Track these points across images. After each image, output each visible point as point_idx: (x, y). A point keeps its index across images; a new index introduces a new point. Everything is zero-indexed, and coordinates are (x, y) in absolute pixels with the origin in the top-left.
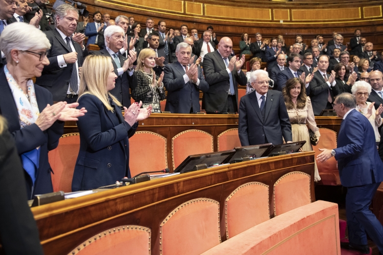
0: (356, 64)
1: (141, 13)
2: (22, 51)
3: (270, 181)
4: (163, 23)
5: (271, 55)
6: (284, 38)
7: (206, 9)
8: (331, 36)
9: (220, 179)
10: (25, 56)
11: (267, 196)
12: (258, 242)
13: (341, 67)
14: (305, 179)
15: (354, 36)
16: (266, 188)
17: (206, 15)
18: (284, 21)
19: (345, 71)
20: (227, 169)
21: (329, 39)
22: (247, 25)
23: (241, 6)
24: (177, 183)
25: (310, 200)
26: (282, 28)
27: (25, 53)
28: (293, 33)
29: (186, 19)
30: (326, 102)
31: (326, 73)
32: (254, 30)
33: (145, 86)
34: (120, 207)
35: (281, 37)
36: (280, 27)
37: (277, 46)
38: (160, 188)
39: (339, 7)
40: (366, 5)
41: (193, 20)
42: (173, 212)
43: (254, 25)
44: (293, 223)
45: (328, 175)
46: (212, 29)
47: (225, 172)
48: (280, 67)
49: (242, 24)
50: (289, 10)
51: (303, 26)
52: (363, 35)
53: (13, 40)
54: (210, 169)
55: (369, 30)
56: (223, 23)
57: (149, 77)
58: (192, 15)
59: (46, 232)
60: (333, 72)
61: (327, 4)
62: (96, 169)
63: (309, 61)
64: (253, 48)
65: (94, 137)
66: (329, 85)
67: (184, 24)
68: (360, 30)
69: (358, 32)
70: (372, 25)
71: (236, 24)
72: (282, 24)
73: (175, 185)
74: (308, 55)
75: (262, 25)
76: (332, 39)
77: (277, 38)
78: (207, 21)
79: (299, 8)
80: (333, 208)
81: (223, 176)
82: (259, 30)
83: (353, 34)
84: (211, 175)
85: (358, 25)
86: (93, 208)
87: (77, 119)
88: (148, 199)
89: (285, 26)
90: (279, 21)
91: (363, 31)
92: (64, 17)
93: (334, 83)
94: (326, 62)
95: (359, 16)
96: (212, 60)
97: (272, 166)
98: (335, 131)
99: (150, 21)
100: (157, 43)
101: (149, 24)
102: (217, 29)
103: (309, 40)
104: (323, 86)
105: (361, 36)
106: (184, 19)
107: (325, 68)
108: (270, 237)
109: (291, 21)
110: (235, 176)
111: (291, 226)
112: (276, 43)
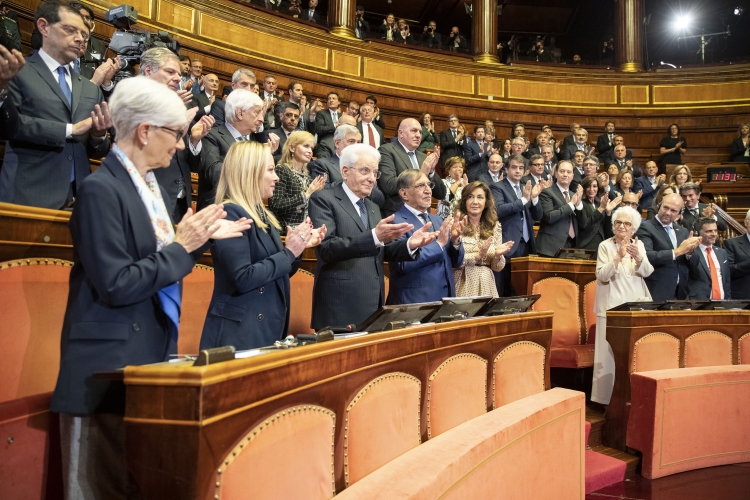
0: (611, 176)
1: (255, 64)
2: (156, 127)
3: (488, 354)
4: (298, 86)
5: (473, 153)
6: (495, 126)
7: (366, 66)
8: (568, 129)
9: (424, 345)
10: (158, 136)
11: (485, 377)
12: (480, 441)
13: (591, 182)
14: (538, 353)
15: (604, 132)
16: (483, 364)
17: (365, 76)
18: (494, 98)
19: (596, 189)
20: (433, 331)
21: (566, 134)
22: (434, 99)
23: (425, 66)
24: (371, 346)
25: (543, 387)
26: (491, 109)
27: (159, 131)
28: (509, 118)
29: (332, 81)
30: (566, 237)
31: (567, 190)
32: (445, 110)
33: (294, 193)
34: (303, 376)
35: (489, 123)
36: (487, 108)
37: (484, 139)
38: (350, 351)
39: (584, 82)
40: (625, 83)
41: (343, 83)
42: (363, 390)
43: (444, 100)
44: (524, 417)
45: (565, 352)
46: (375, 101)
47: (430, 335)
48: (493, 175)
49: (425, 98)
50: (503, 80)
51: (525, 109)
52: (618, 131)
53: (146, 108)
54: (408, 328)
55: (627, 124)
56: (394, 93)
57: (301, 178)
58: (342, 75)
59: (221, 403)
60: (580, 189)
61: (565, 75)
62: (239, 322)
63: (537, 168)
64: (444, 139)
65: (243, 271)
66: (573, 208)
67: (333, 90)
68: (614, 123)
69: (611, 126)
70: (634, 116)
71: (415, 96)
72: (490, 102)
73: (368, 349)
74: (535, 158)
75: (459, 102)
76: (570, 134)
77: (484, 126)
78: (366, 87)
79: (520, 78)
80: (578, 399)
81: (427, 341)
82: (453, 109)
83: (603, 128)
84: (413, 338)
85: (613, 114)
86: (272, 374)
87: (241, 234)
88: (334, 367)
89: (495, 106)
90: (487, 98)
91: (619, 125)
92: (159, 68)
93: (580, 207)
94: (569, 172)
95: (613, 100)
96: (392, 155)
97: (494, 331)
98: (577, 283)
99: (271, 80)
100: (293, 120)
101: (268, 86)
102: (383, 102)
103: (534, 132)
104: (563, 209)
105: (615, 133)
106: (328, 80)
107: (567, 182)
108: (495, 436)
109: (506, 99)
110: (444, 342)
111: (522, 421)
112: (483, 134)
